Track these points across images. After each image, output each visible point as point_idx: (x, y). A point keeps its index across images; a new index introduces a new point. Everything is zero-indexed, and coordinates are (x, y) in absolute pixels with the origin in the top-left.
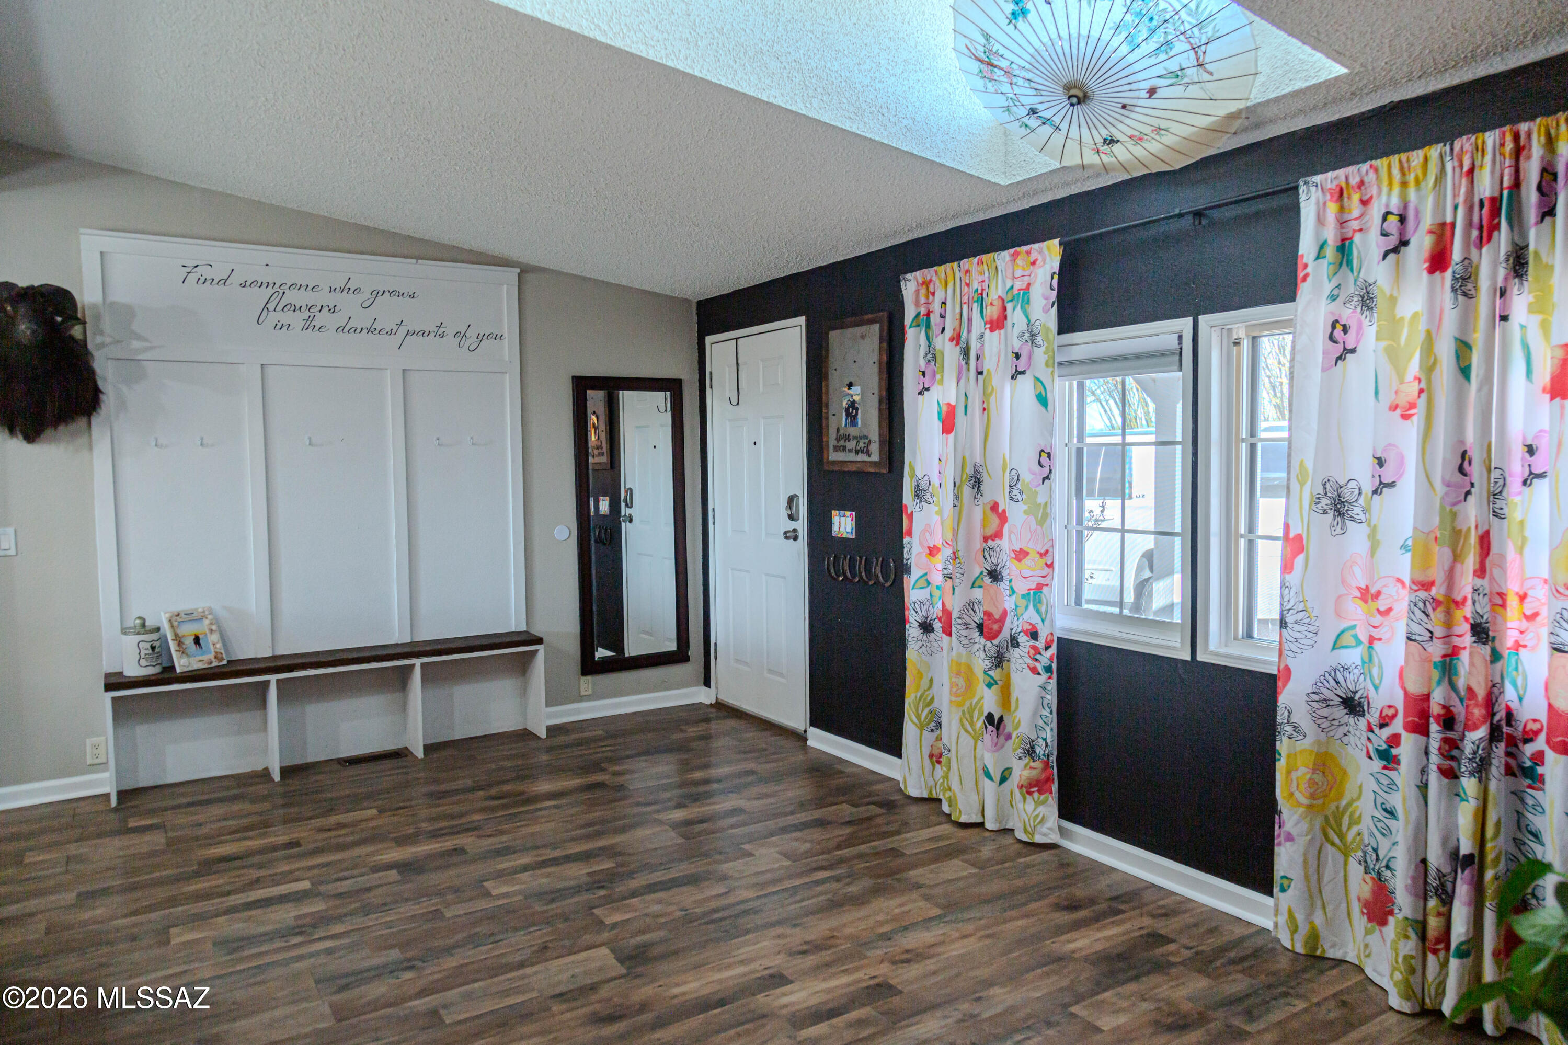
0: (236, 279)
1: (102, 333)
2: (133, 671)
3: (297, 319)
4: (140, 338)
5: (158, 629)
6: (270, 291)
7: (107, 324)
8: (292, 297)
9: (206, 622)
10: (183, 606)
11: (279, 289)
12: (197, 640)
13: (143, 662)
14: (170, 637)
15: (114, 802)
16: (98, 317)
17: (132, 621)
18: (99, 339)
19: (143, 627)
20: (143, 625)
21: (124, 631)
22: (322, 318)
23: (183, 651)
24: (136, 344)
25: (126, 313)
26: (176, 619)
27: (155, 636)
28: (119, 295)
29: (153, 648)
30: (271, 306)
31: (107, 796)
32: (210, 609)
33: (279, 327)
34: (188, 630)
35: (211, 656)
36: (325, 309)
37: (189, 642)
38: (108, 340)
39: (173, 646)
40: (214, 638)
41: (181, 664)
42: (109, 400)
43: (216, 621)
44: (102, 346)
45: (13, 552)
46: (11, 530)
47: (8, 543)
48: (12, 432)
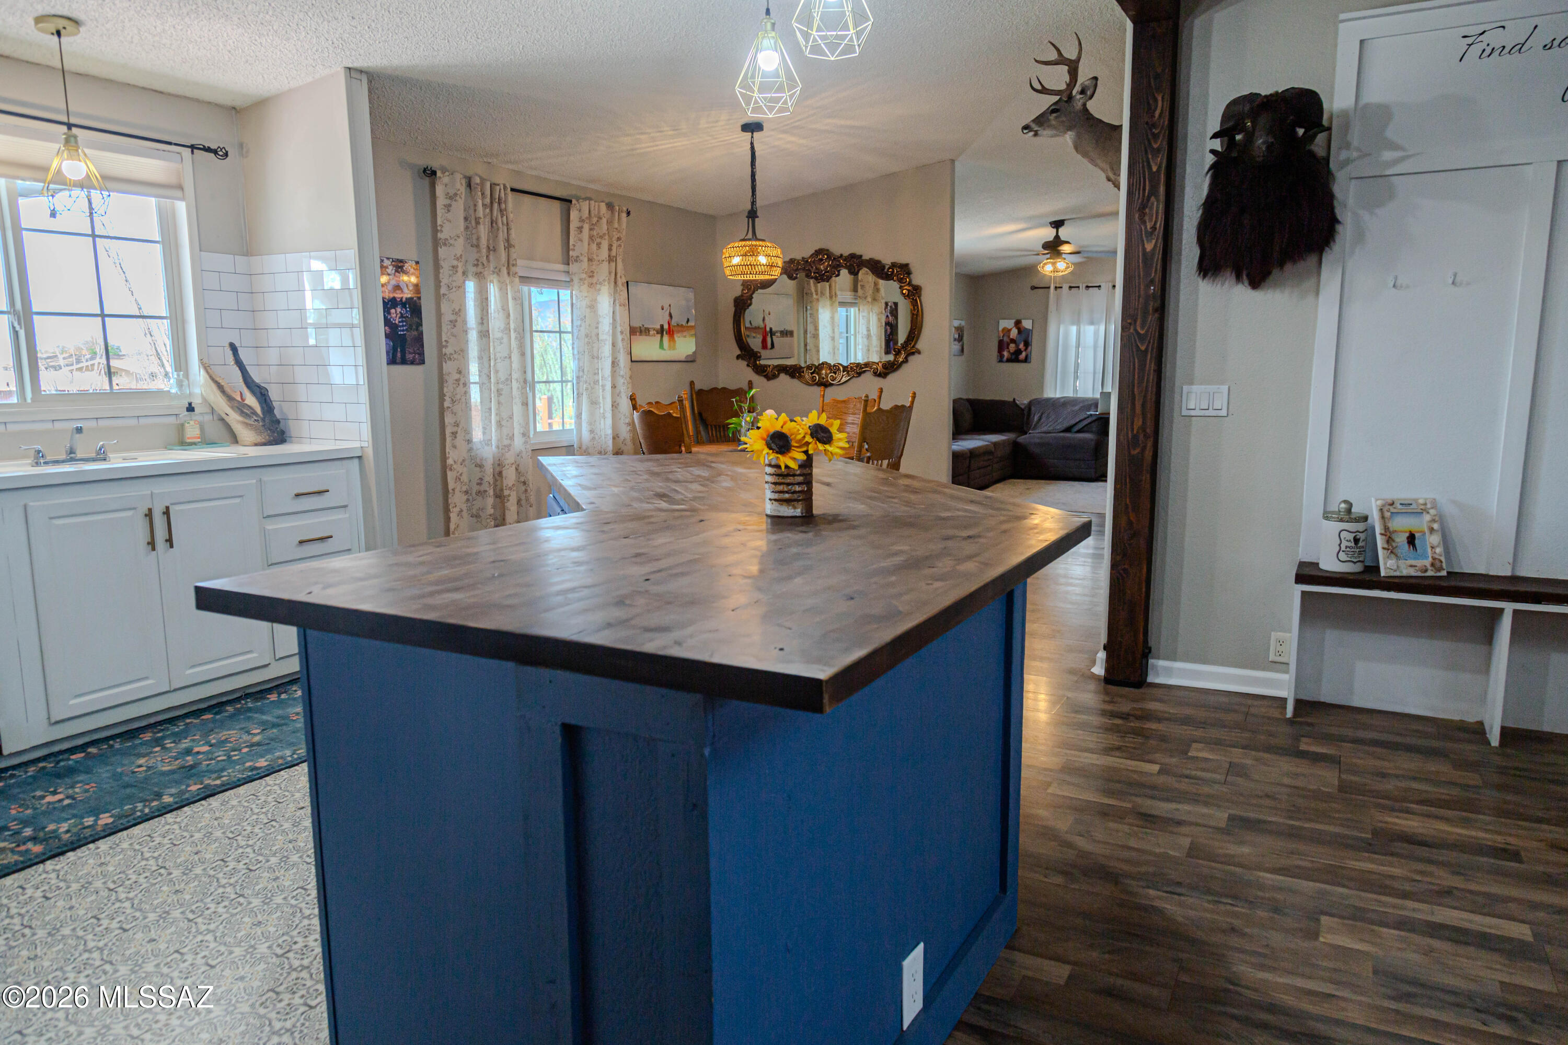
0: (1538, 41)
1: (1348, 146)
2: (1330, 564)
4: (1394, 146)
5: (1365, 519)
7: (1355, 138)
9: (1427, 518)
10: (1400, 494)
12: (1411, 539)
13: (1343, 556)
14: (1378, 530)
15: (1289, 712)
16: (1346, 127)
17: (1336, 505)
18: (1344, 155)
19: (1347, 514)
20: (1349, 511)
21: (1327, 516)
23: (1391, 550)
24: (1388, 155)
25: (1383, 113)
26: (1389, 509)
27: (1360, 526)
28: (1373, 96)
29: (1356, 541)
31: (1284, 700)
32: (1434, 501)
34: (1402, 524)
35: (1427, 562)
37: (1402, 539)
38: (1355, 154)
39: (1380, 542)
40: (1435, 539)
41: (1387, 566)
42: (1345, 232)
43: (1440, 518)
44: (1348, 162)
45: (1224, 413)
46: (1225, 388)
47: (1220, 402)
48: (1239, 278)
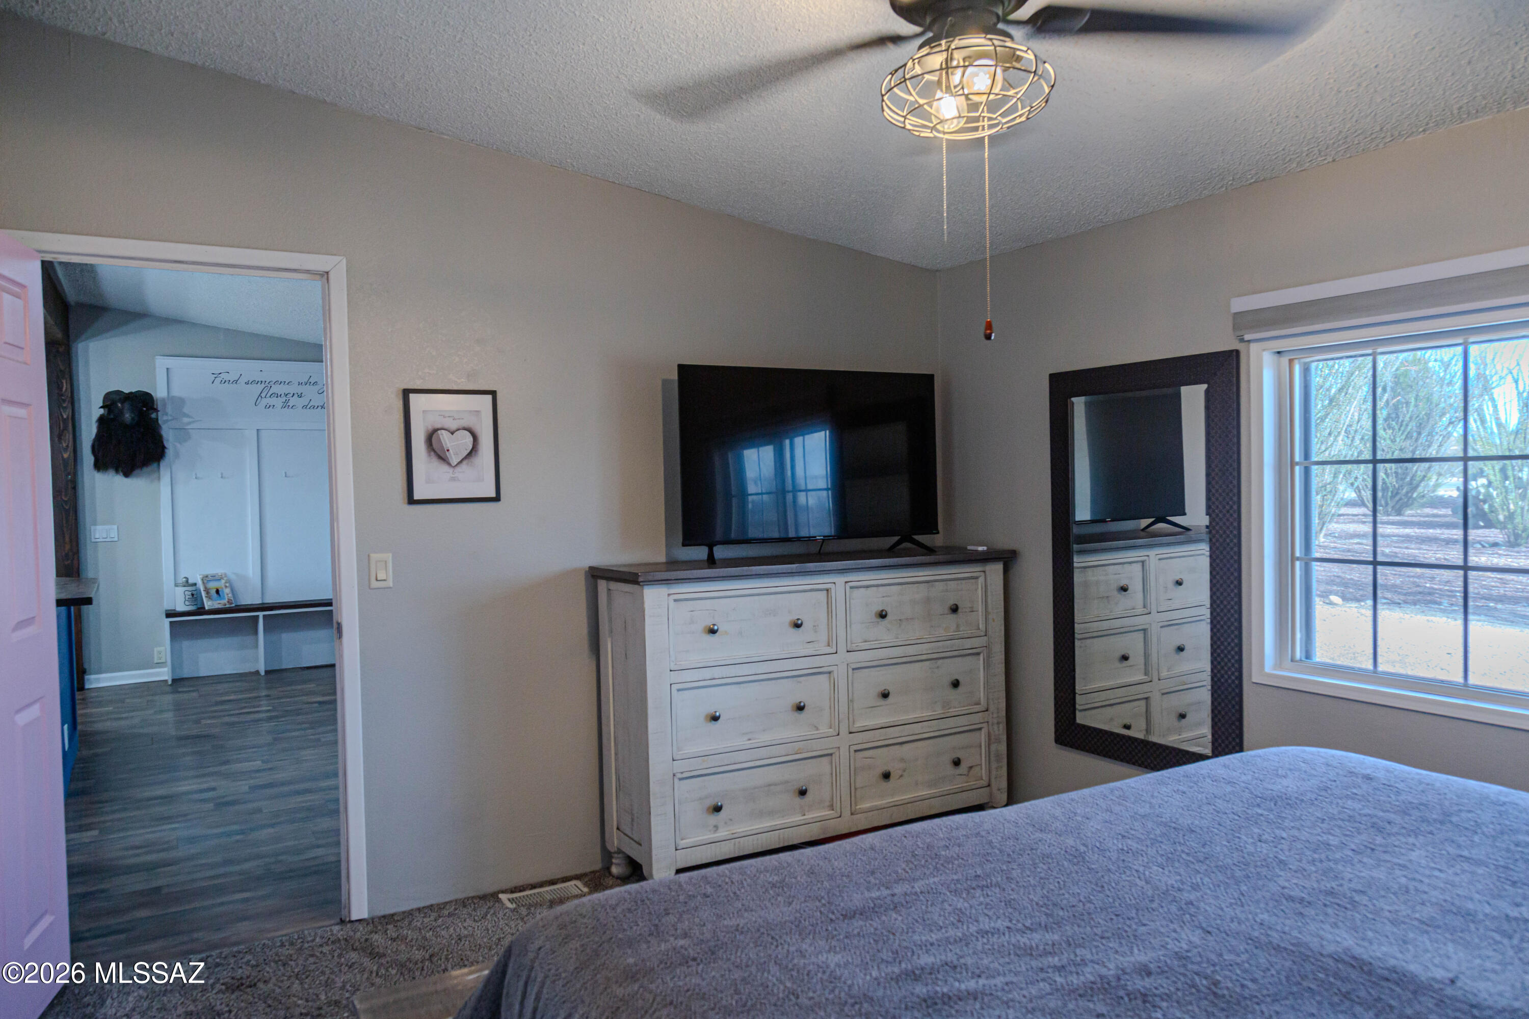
0: (243, 380)
1: (167, 414)
2: (181, 608)
3: (278, 402)
4: (188, 416)
5: (195, 584)
6: (263, 386)
7: (169, 409)
8: (276, 389)
9: (223, 581)
10: (210, 571)
11: (268, 385)
12: (217, 592)
13: (187, 603)
14: (202, 589)
15: (170, 683)
16: (165, 405)
17: (181, 580)
18: (165, 418)
19: (187, 583)
20: (187, 581)
21: (176, 585)
22: (293, 401)
23: (209, 597)
24: (186, 420)
25: (181, 401)
26: (206, 579)
27: (193, 588)
28: (176, 392)
29: (193, 595)
30: (263, 395)
31: (166, 681)
32: (225, 574)
33: (268, 407)
34: (213, 585)
35: (225, 601)
36: (296, 396)
37: (213, 592)
38: (170, 418)
39: (204, 594)
40: (227, 591)
41: (208, 605)
42: (170, 452)
43: (228, 581)
44: (167, 421)
45: (116, 539)
46: (115, 527)
47: (114, 534)
48: (117, 471)
